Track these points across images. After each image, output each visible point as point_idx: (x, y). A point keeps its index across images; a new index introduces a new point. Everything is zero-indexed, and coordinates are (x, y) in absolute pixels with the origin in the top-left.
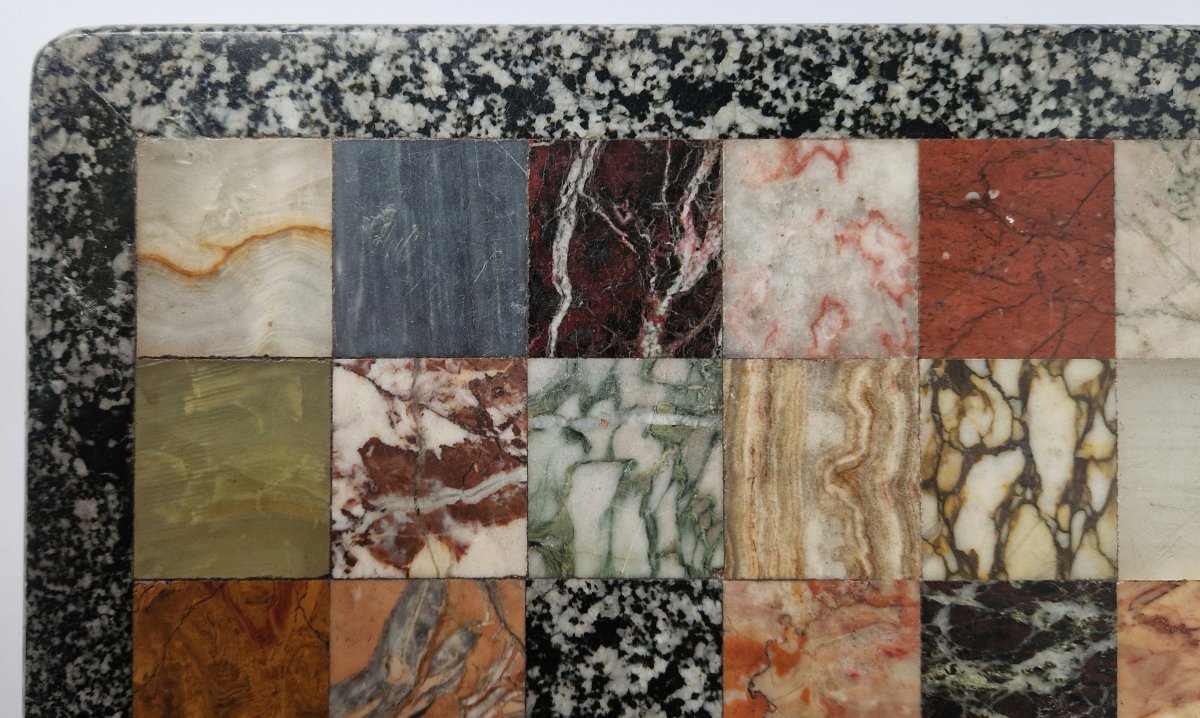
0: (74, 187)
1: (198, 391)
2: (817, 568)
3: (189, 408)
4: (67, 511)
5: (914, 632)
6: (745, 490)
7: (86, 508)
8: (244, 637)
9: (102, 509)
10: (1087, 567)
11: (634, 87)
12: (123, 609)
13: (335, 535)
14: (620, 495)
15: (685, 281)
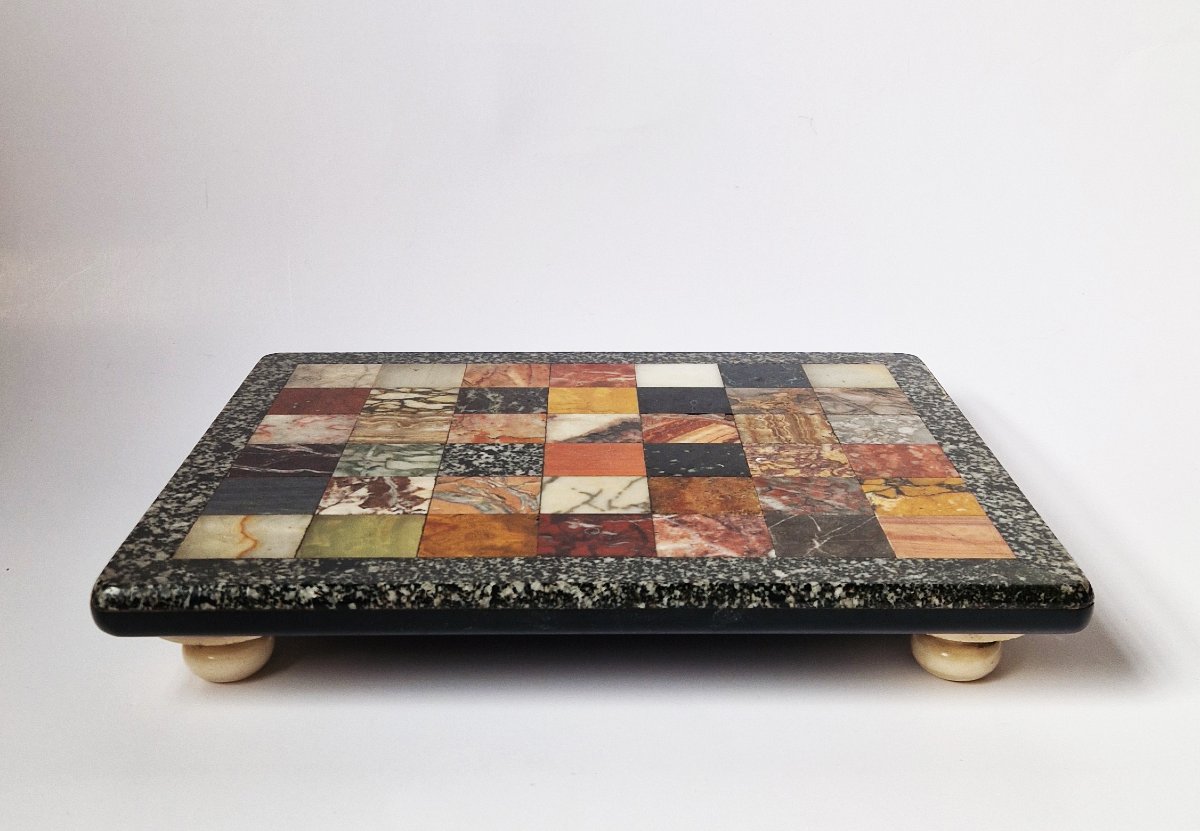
0: (188, 575)
1: (319, 543)
2: (446, 428)
3: (327, 545)
4: (374, 575)
5: (475, 415)
6: (405, 440)
7: (373, 569)
8: (452, 532)
9: (373, 565)
10: (457, 391)
11: (213, 459)
12: (431, 560)
13: (405, 513)
14: (403, 460)
15: (310, 451)
